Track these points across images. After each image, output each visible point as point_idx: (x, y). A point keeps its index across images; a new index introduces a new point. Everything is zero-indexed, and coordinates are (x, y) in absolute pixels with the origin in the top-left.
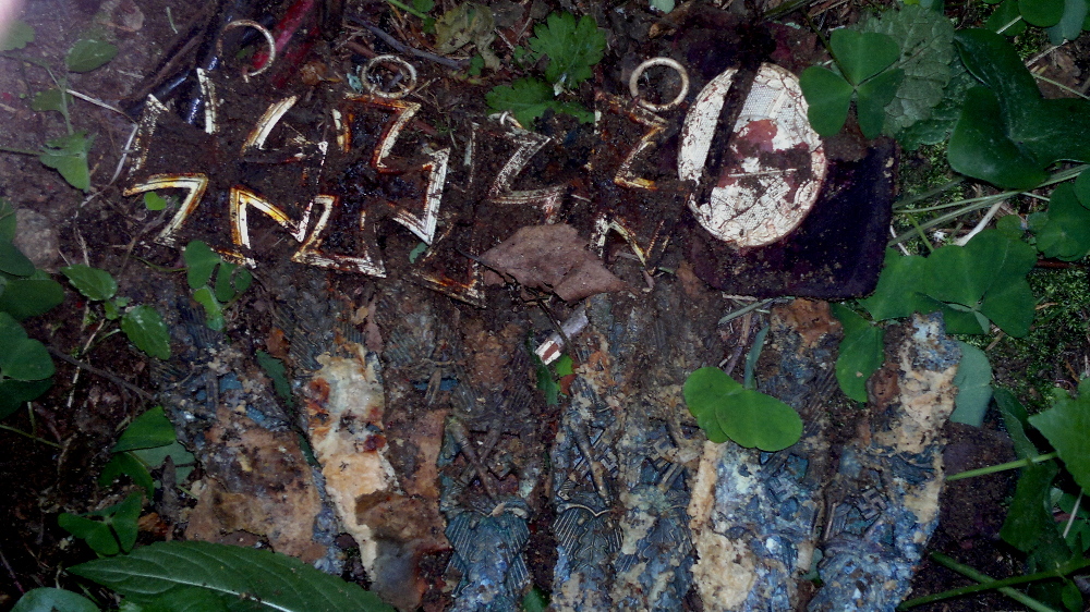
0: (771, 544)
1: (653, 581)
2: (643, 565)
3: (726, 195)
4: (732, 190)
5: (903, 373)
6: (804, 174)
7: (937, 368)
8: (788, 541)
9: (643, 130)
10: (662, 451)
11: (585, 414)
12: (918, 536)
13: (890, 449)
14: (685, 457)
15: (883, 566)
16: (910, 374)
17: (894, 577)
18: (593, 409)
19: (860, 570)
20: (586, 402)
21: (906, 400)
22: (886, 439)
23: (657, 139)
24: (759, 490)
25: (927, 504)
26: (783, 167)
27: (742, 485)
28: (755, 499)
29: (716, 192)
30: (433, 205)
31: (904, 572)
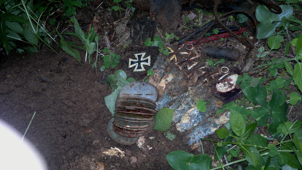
0: (193, 121)
1: (178, 115)
2: (178, 112)
3: (221, 84)
4: (222, 84)
5: (223, 115)
6: (231, 87)
7: (228, 118)
8: (195, 122)
9: (218, 72)
10: (191, 103)
11: (187, 95)
12: (209, 132)
13: (215, 121)
14: (193, 106)
15: (203, 132)
16: (224, 116)
17: (203, 135)
18: (188, 95)
19: (200, 131)
20: (188, 94)
21: (221, 118)
22: (215, 120)
23: (219, 74)
24: (197, 115)
25: (213, 130)
26: (229, 85)
27: (196, 113)
28: (195, 115)
29: (220, 83)
30: (192, 66)
31: (204, 135)
